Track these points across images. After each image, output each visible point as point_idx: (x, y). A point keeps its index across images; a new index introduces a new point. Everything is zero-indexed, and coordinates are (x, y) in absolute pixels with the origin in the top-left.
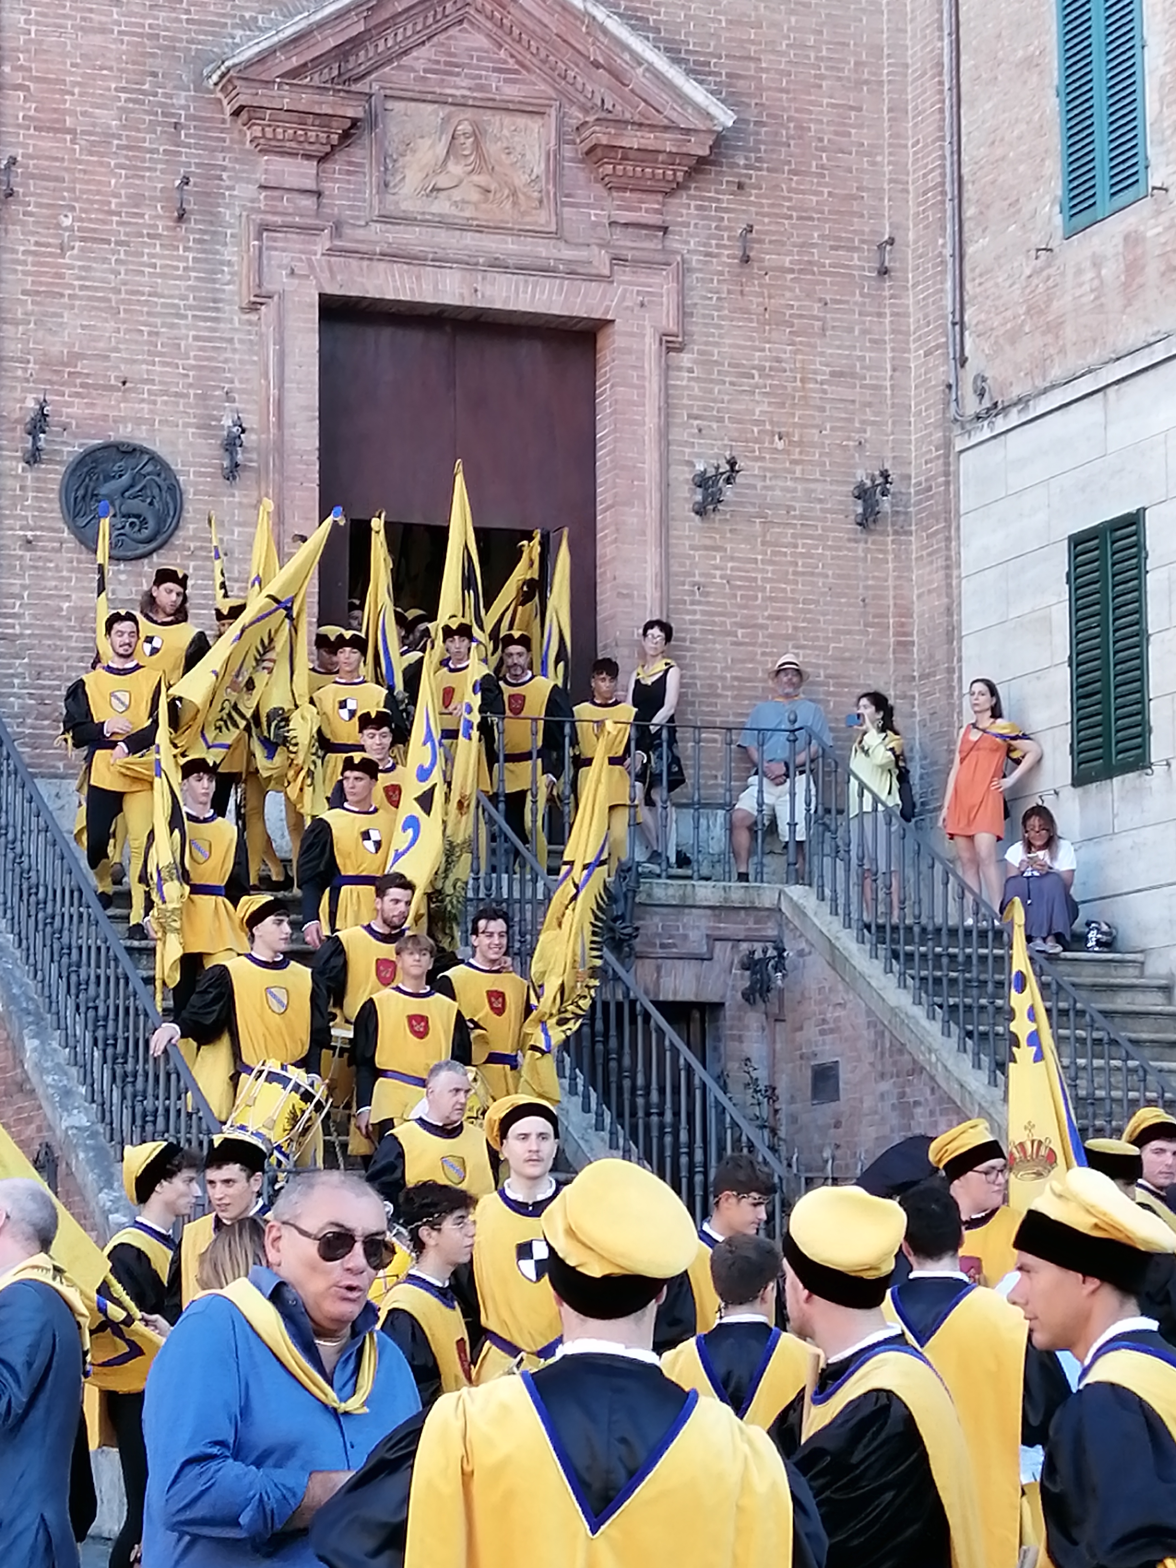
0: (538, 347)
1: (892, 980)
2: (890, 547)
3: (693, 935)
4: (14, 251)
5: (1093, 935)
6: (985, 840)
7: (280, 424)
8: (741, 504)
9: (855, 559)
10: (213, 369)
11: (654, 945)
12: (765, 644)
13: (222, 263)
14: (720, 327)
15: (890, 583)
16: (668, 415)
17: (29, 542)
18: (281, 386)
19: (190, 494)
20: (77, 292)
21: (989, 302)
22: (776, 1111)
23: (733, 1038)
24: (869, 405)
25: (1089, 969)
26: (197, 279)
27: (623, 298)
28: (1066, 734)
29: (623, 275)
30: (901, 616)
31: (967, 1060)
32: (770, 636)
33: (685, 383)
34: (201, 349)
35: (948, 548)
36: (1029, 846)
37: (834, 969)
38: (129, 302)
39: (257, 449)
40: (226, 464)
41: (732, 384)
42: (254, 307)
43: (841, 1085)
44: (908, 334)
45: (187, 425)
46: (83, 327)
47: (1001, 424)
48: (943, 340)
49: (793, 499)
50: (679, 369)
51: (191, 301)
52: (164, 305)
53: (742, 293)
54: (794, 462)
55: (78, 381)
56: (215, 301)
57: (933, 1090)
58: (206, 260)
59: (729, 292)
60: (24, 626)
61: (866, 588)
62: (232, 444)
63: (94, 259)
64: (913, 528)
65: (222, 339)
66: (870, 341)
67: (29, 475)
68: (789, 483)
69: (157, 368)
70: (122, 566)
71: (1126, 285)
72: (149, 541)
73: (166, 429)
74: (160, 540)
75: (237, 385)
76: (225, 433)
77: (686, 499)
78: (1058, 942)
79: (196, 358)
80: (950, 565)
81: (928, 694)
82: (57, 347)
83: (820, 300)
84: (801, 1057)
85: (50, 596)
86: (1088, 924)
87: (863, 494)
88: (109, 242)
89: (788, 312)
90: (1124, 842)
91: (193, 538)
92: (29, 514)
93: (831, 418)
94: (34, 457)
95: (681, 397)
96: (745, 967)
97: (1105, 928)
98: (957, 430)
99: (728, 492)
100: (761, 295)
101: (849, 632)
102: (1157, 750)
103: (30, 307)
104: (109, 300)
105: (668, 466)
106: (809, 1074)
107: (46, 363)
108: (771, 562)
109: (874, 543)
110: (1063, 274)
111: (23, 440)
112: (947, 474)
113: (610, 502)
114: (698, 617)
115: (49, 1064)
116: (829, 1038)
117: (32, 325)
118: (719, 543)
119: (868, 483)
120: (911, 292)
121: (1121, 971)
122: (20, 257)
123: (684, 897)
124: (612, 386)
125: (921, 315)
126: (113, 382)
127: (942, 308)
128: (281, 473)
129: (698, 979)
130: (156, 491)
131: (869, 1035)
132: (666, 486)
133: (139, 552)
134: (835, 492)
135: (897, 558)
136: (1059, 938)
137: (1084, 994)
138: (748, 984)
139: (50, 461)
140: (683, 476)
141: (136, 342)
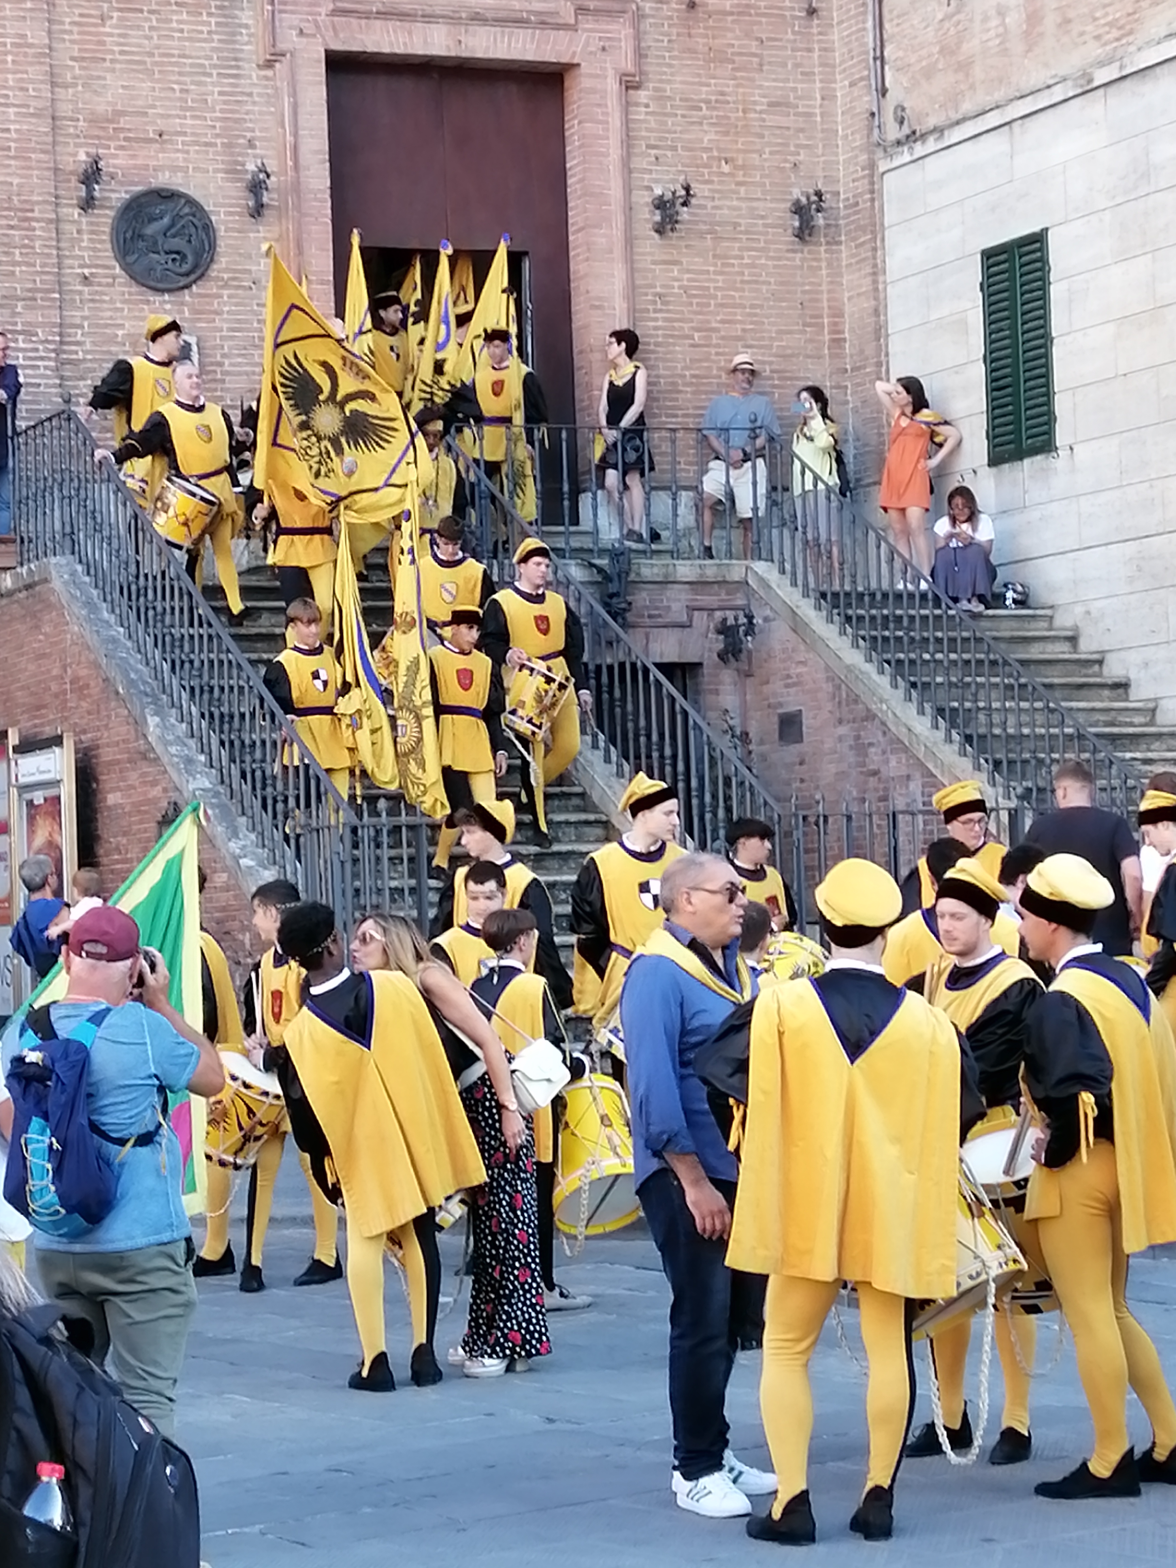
0: (513, 88)
1: (846, 642)
2: (823, 255)
3: (675, 606)
4: (62, 23)
5: (1010, 595)
6: (914, 513)
7: (296, 167)
8: (696, 223)
9: (795, 267)
10: (237, 121)
11: (643, 616)
12: (718, 346)
13: (241, 26)
14: (670, 66)
15: (824, 287)
16: (629, 146)
17: (86, 278)
18: (295, 135)
19: (221, 231)
20: (118, 57)
21: (906, 41)
22: (750, 752)
23: (711, 692)
24: (802, 130)
25: (1005, 624)
26: (220, 41)
27: (587, 44)
28: (981, 423)
29: (587, 23)
30: (834, 316)
31: (913, 708)
32: (723, 338)
33: (642, 117)
34: (225, 102)
35: (875, 258)
36: (954, 521)
37: (795, 631)
38: (162, 64)
39: (278, 190)
40: (251, 203)
41: (683, 116)
42: (269, 64)
43: (804, 729)
44: (834, 66)
45: (216, 171)
46: (123, 87)
47: (920, 149)
48: (866, 73)
49: (739, 216)
50: (637, 104)
51: (215, 61)
52: (192, 65)
53: (689, 35)
54: (739, 184)
55: (122, 136)
56: (236, 59)
57: (884, 733)
58: (226, 25)
59: (678, 35)
60: (86, 352)
61: (804, 292)
62: (256, 187)
63: (131, 28)
64: (843, 238)
65: (243, 93)
66: (802, 73)
67: (84, 220)
68: (735, 203)
69: (189, 122)
70: (166, 297)
71: (1027, 33)
72: (187, 274)
73: (198, 174)
74: (199, 272)
75: (258, 134)
76: (249, 177)
77: (646, 220)
78: (981, 601)
79: (222, 111)
80: (877, 272)
81: (858, 385)
82: (102, 105)
83: (757, 39)
84: (769, 706)
85: (107, 326)
86: (1005, 586)
87: (799, 209)
88: (141, 11)
89: (730, 51)
90: (1034, 515)
91: (226, 270)
92: (86, 254)
93: (769, 144)
94: (88, 204)
95: (640, 130)
96: (719, 632)
97: (1020, 588)
98: (880, 153)
99: (684, 213)
100: (707, 36)
101: (790, 332)
102: (1061, 437)
103: (77, 72)
104: (145, 63)
105: (630, 191)
106: (776, 719)
107: (94, 120)
108: (722, 273)
109: (809, 252)
110: (971, 20)
111: (77, 189)
112: (872, 192)
113: (581, 225)
114: (660, 323)
115: (171, 738)
116: (792, 690)
117: (80, 88)
118: (676, 258)
119: (804, 200)
120: (835, 30)
121: (1033, 625)
122: (67, 27)
123: (666, 575)
124: (580, 123)
125: (845, 50)
126: (151, 135)
127: (866, 44)
128: (299, 211)
129: (680, 644)
130: (193, 230)
131: (829, 687)
132: (629, 209)
133: (181, 284)
134: (774, 210)
135: (829, 265)
136: (981, 599)
137: (1003, 646)
138: (722, 646)
139: (102, 207)
140: (643, 199)
141: (169, 99)
